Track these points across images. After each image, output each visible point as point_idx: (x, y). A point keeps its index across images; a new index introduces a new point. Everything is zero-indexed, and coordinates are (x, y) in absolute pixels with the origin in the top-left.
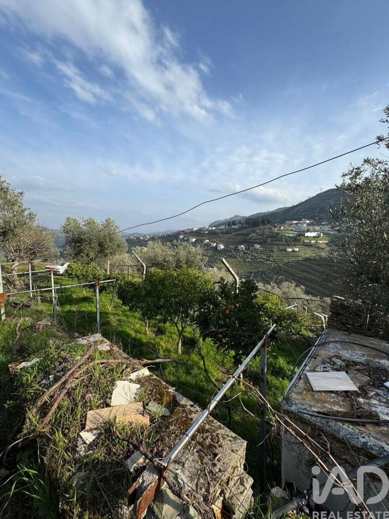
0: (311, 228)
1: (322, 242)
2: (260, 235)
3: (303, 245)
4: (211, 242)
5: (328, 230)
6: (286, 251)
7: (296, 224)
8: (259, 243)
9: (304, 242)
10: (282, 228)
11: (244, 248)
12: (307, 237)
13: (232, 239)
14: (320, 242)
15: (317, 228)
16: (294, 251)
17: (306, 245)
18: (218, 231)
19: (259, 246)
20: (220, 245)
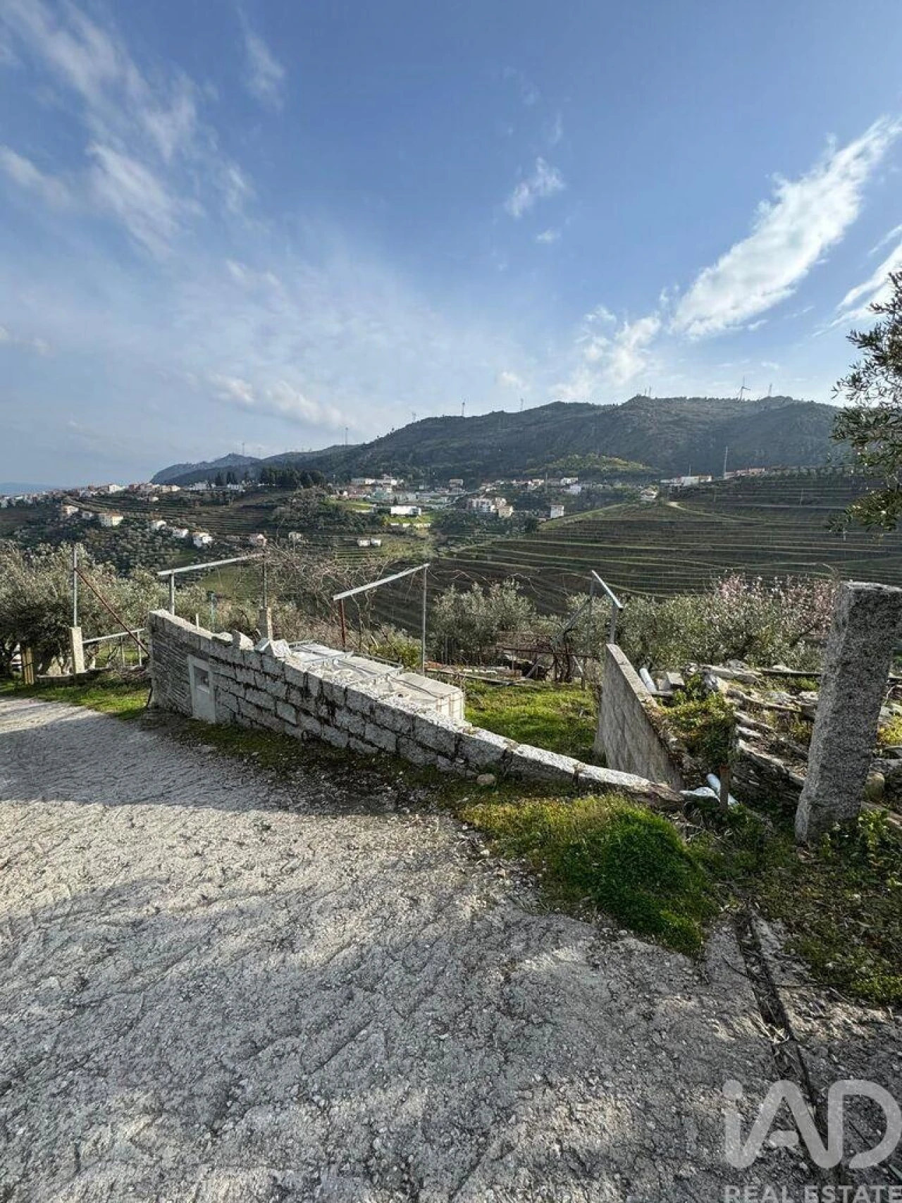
0: (401, 497)
1: (422, 526)
2: (298, 510)
3: (389, 532)
4: (173, 525)
5: (430, 502)
6: (356, 545)
7: (373, 485)
8: (300, 529)
9: (389, 525)
10: (345, 493)
11: (265, 540)
12: (395, 515)
13: (232, 518)
14: (418, 525)
15: (411, 497)
16: (372, 546)
17: (394, 533)
18: (189, 496)
19: (299, 536)
20: (201, 535)
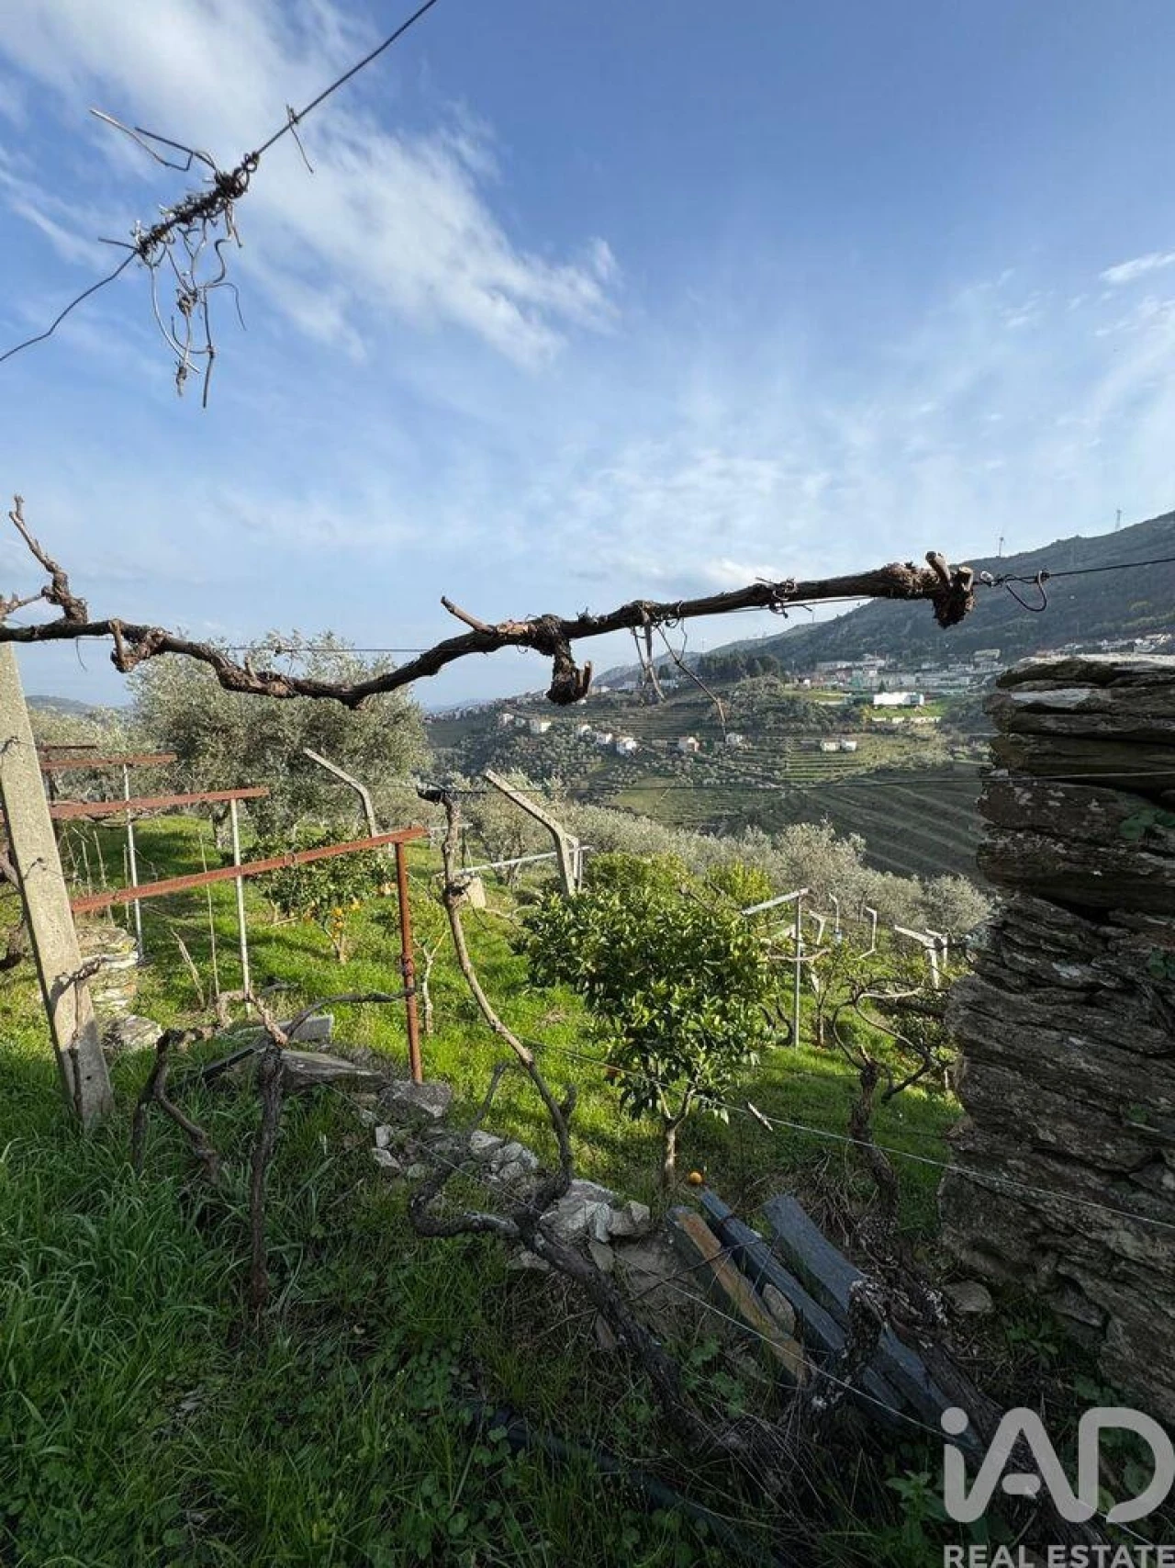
0: (891, 680)
1: (924, 721)
2: (741, 705)
3: (868, 731)
4: (597, 730)
5: (938, 687)
6: (818, 749)
7: (848, 669)
8: (742, 730)
9: (870, 721)
10: (807, 682)
11: (697, 745)
12: (881, 706)
13: (661, 719)
14: (918, 720)
15: (908, 680)
16: (842, 750)
17: (877, 731)
18: (617, 696)
19: (739, 738)
20: (625, 740)
